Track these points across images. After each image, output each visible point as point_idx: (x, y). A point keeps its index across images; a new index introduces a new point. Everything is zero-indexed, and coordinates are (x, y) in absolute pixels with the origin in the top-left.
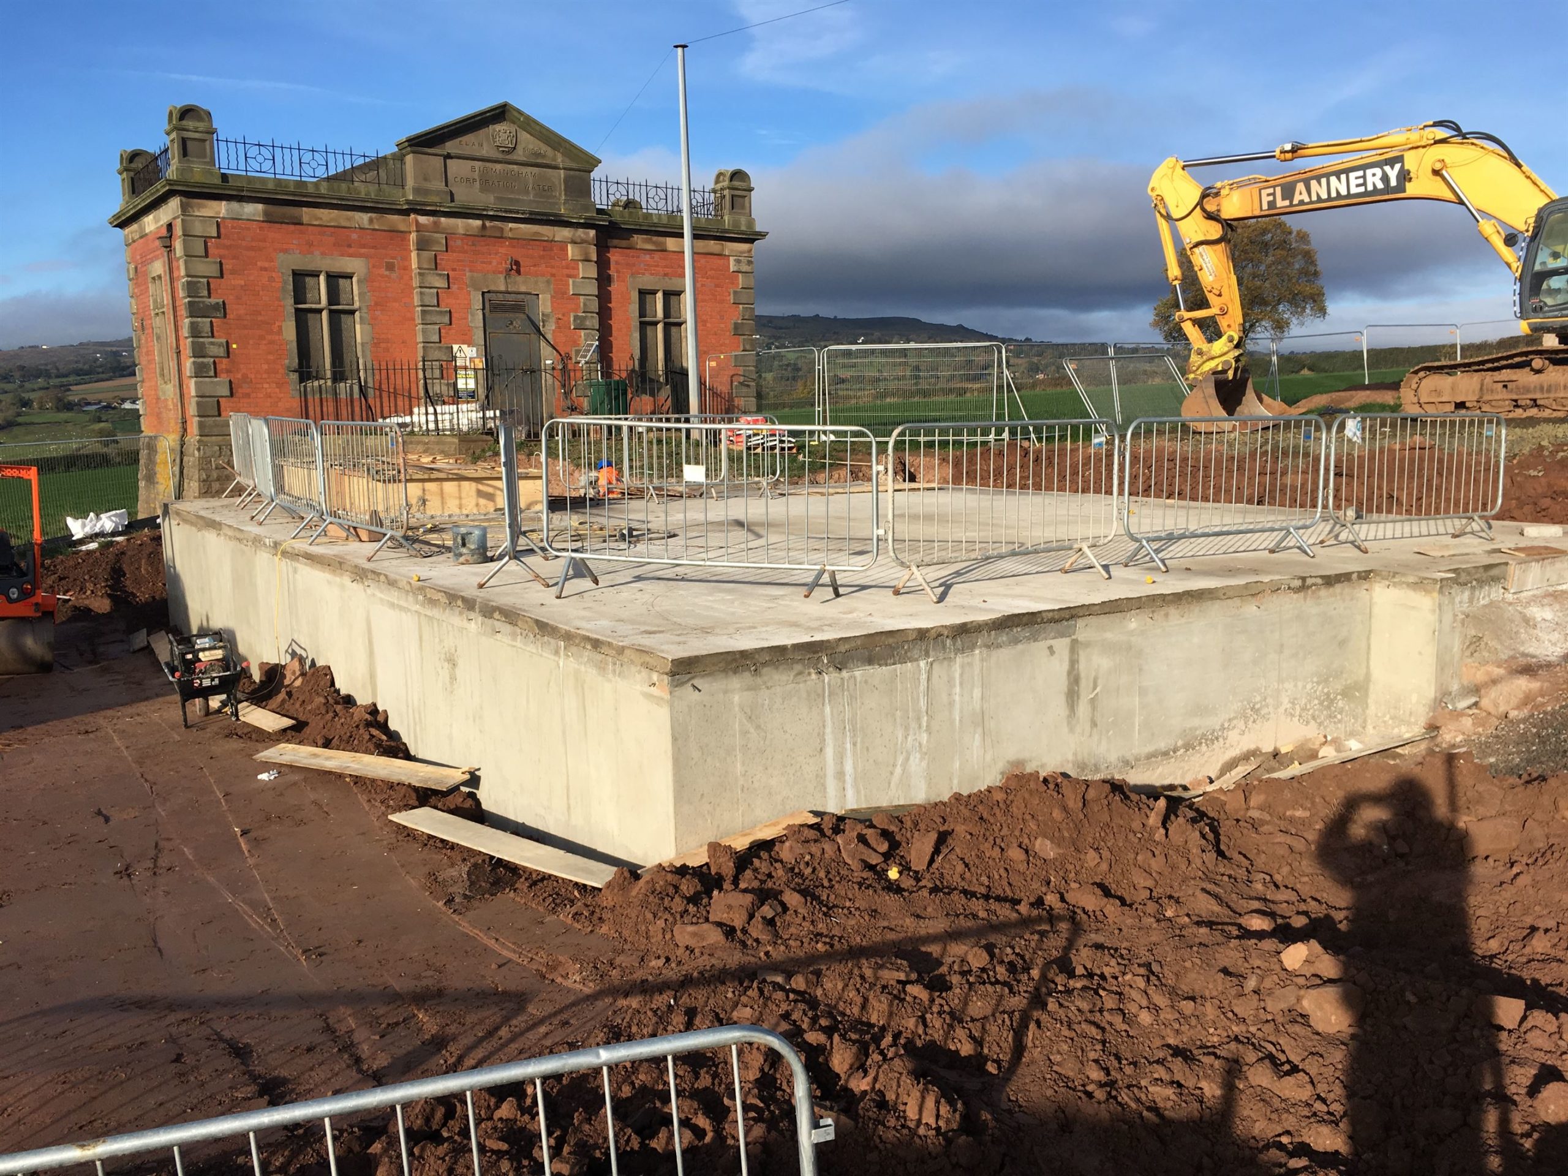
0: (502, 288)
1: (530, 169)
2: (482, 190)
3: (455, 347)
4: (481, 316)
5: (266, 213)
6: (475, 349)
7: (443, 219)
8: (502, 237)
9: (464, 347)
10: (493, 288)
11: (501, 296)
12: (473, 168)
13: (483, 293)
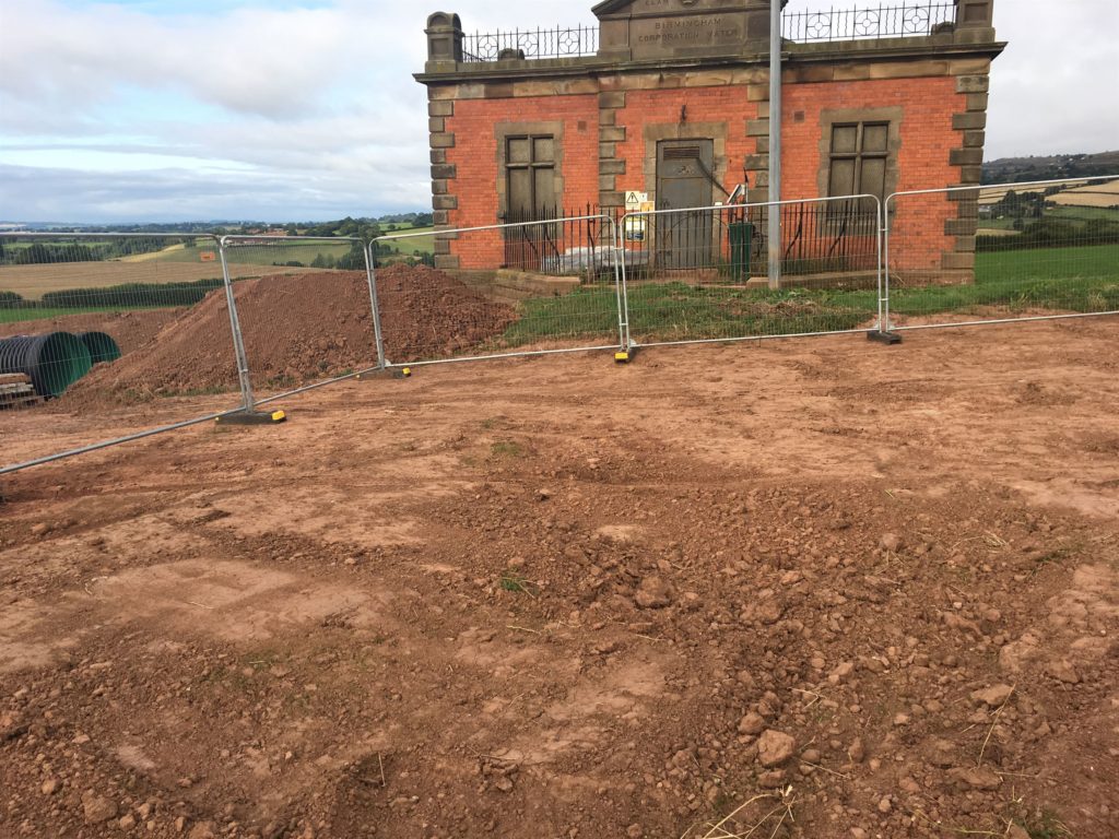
0: (676, 136)
1: (713, 17)
2: (664, 45)
3: (628, 194)
4: (654, 164)
5: (486, 92)
6: (646, 195)
7: (623, 78)
8: (679, 88)
9: (637, 193)
10: (667, 137)
11: (676, 145)
12: (657, 26)
13: (658, 142)
